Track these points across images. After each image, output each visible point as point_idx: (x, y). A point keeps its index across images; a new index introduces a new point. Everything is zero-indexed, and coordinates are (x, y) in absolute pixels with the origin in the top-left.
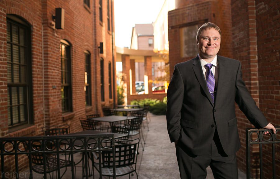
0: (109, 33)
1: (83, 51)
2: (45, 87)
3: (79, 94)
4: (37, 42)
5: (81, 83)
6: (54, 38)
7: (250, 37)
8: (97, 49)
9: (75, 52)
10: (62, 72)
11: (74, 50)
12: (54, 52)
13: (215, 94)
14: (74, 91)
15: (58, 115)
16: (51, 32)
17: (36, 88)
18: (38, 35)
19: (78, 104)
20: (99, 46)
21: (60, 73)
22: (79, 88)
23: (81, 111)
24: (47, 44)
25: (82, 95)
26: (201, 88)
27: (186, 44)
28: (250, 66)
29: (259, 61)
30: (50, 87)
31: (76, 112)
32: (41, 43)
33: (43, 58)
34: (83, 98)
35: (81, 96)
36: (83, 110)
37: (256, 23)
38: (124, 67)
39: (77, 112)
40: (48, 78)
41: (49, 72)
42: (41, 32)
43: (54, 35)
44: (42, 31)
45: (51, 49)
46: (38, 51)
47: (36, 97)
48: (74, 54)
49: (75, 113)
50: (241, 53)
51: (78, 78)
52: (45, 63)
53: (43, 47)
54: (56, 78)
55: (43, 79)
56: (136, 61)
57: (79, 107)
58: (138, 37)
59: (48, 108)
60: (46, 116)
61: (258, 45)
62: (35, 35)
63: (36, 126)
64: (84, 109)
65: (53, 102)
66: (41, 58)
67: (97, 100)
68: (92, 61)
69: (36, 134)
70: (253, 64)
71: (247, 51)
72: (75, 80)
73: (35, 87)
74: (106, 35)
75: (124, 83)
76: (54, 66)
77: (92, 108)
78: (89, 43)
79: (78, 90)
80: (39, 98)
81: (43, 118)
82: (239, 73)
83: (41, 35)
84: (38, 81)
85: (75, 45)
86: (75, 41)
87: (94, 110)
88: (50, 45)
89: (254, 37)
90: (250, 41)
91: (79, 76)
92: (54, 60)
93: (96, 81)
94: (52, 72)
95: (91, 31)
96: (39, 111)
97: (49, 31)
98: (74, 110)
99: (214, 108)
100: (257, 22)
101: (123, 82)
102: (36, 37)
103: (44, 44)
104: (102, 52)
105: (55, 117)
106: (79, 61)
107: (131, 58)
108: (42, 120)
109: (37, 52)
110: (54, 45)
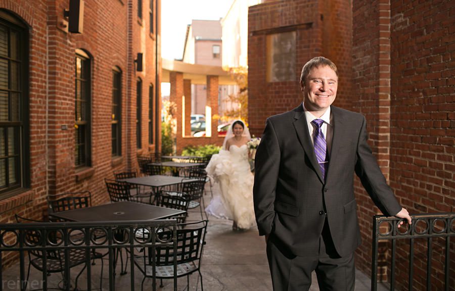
0: (151, 37)
1: (111, 68)
2: (49, 127)
3: (101, 138)
4: (38, 54)
5: (106, 120)
6: (66, 48)
7: (380, 65)
8: (132, 63)
9: (98, 69)
10: (76, 102)
11: (96, 66)
12: (64, 70)
13: (327, 165)
14: (95, 132)
15: (70, 174)
16: (61, 38)
17: (36, 130)
18: (40, 42)
19: (101, 154)
20: (136, 59)
21: (74, 103)
22: (103, 128)
23: (105, 165)
24: (55, 58)
25: (106, 139)
26: (306, 155)
27: (275, 61)
28: (378, 110)
29: (392, 103)
30: (58, 128)
31: (96, 166)
32: (44, 55)
33: (47, 80)
34: (107, 144)
35: (106, 141)
36: (108, 164)
37: (391, 45)
38: (173, 91)
39: (98, 167)
40: (55, 113)
41: (57, 103)
42: (46, 38)
43: (66, 43)
44: (47, 36)
45: (61, 65)
46: (40, 69)
47: (35, 143)
48: (95, 73)
49: (95, 168)
50: (366, 88)
51: (102, 111)
52: (50, 88)
53: (47, 63)
54: (68, 113)
55: (47, 115)
56: (192, 82)
57: (101, 159)
58: (197, 41)
59: (55, 162)
60: (50, 175)
61: (391, 78)
62: (35, 43)
63: (34, 190)
64: (109, 162)
65: (62, 151)
66: (43, 79)
67: (129, 147)
68: (124, 83)
69: (34, 204)
70: (383, 107)
71: (375, 87)
72: (97, 115)
73: (34, 128)
74: (146, 40)
75: (173, 118)
76: (64, 92)
77: (122, 160)
78: (120, 54)
79: (102, 131)
80: (40, 146)
81: (45, 178)
82: (363, 134)
83: (45, 42)
84: (38, 117)
85: (98, 58)
86: (99, 51)
87: (125, 162)
88: (59, 59)
89: (387, 65)
90: (380, 72)
91: (103, 108)
92: (65, 83)
93: (129, 116)
94: (62, 104)
95: (124, 34)
96: (40, 166)
97: (59, 35)
98: (93, 163)
99: (324, 186)
100: (392, 42)
101: (171, 116)
102: (36, 46)
103: (50, 58)
104: (140, 69)
105: (64, 175)
106: (103, 83)
107: (185, 77)
108: (44, 181)
109: (37, 70)
110: (65, 59)
